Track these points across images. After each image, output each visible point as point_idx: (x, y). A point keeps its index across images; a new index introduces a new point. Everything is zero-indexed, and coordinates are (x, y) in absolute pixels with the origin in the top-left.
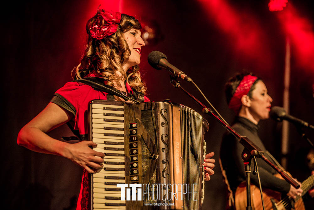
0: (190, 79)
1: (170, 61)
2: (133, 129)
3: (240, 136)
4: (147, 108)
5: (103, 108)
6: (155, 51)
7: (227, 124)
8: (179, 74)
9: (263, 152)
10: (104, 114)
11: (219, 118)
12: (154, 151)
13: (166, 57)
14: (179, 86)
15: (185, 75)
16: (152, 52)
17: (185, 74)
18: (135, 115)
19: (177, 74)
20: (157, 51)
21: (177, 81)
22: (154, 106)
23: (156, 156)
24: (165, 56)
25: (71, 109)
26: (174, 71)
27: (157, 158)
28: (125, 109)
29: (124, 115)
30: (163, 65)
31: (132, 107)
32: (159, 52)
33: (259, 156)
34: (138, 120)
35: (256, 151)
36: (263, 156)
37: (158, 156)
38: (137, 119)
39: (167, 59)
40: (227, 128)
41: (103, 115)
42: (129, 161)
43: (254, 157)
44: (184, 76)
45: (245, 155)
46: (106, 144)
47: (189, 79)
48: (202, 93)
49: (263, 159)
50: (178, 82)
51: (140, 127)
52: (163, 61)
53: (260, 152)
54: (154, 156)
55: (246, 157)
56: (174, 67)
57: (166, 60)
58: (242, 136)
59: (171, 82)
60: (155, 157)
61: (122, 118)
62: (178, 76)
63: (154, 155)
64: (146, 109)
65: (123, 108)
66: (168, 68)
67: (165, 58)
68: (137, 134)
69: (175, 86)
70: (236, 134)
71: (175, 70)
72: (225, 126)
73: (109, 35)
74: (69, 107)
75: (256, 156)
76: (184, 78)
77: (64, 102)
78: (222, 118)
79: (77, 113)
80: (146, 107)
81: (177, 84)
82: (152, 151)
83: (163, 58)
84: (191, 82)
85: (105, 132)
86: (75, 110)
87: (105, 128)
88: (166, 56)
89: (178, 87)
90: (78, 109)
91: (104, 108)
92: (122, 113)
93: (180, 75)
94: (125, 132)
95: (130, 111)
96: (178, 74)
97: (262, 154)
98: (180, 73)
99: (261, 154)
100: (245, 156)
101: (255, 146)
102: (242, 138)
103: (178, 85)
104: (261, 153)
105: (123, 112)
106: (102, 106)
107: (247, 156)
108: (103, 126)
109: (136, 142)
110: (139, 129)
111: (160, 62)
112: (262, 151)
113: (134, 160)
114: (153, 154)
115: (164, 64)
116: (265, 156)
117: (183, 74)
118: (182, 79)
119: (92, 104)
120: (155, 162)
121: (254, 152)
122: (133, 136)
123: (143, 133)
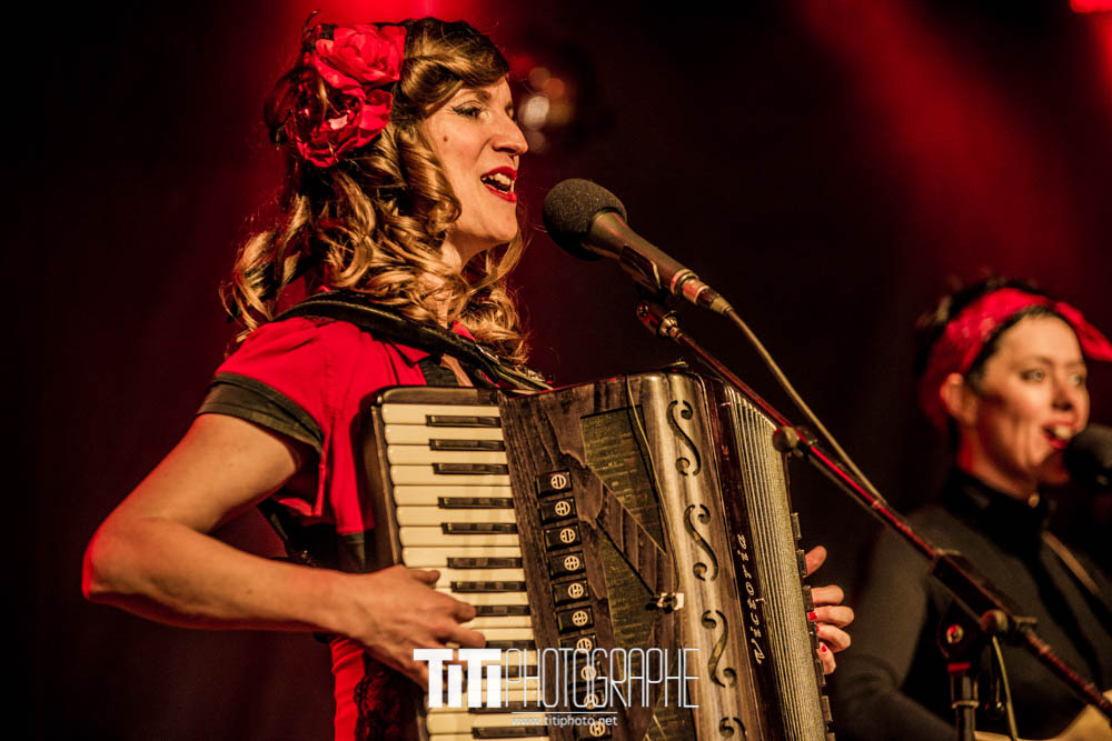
0: (720, 304)
1: (636, 224)
2: (553, 498)
3: (932, 547)
4: (607, 406)
5: (424, 420)
6: (576, 181)
7: (875, 497)
8: (675, 279)
9: (1033, 620)
10: (434, 445)
11: (843, 468)
12: (660, 578)
13: (622, 206)
14: (676, 329)
15: (700, 283)
16: (561, 185)
17: (702, 280)
18: (554, 437)
19: (666, 280)
20: (583, 181)
21: (667, 312)
22: (638, 395)
23: (674, 597)
24: (618, 201)
25: (302, 429)
26: (655, 267)
27: (680, 605)
28: (508, 418)
29: (506, 444)
30: (606, 243)
31: (538, 405)
32: (591, 184)
33: (1014, 638)
34: (573, 459)
35: (1000, 617)
36: (1034, 639)
37: (680, 597)
38: (568, 455)
39: (625, 214)
40: (878, 511)
41: (428, 448)
42: (556, 632)
43: (995, 640)
44: (696, 287)
45: (955, 630)
46: (456, 568)
47: (716, 301)
48: (772, 363)
49: (1034, 650)
50: (671, 315)
51: (584, 485)
52: (607, 223)
53: (1019, 620)
54: (668, 599)
55: (958, 640)
56: (655, 248)
57: (623, 218)
58: (941, 552)
59: (642, 315)
60: (672, 603)
61: (500, 458)
62: (672, 290)
63: (664, 595)
64: (605, 410)
65: (498, 415)
66: (628, 254)
67: (620, 213)
68: (576, 516)
69: (658, 330)
70: (917, 539)
71: (659, 262)
72: (870, 503)
73: (361, 142)
74: (297, 425)
75: (1003, 637)
76: (694, 300)
77: (271, 405)
78: (857, 471)
79: (327, 444)
80: (603, 400)
81: (669, 322)
82: (652, 578)
83: (609, 209)
84: (725, 317)
85: (445, 521)
86: (318, 434)
87: (443, 504)
88: (619, 204)
89: (669, 337)
90: (333, 427)
91: (428, 417)
92: (496, 434)
93: (679, 286)
94: (518, 514)
95: (530, 427)
96: (669, 283)
97: (1030, 631)
98: (679, 274)
99: (1023, 630)
100: (954, 637)
101: (999, 594)
102: (941, 559)
103: (669, 328)
104: (1022, 624)
105: (500, 430)
106: (419, 412)
107: (965, 635)
108: (432, 495)
109: (577, 549)
110: (583, 496)
111: (593, 229)
112: (1027, 615)
113: (579, 624)
114: (660, 589)
115: (614, 237)
116: (1040, 637)
117: (692, 282)
118: (690, 302)
119: (379, 406)
120: (673, 623)
121: (993, 619)
122: (558, 525)
123: (602, 511)
